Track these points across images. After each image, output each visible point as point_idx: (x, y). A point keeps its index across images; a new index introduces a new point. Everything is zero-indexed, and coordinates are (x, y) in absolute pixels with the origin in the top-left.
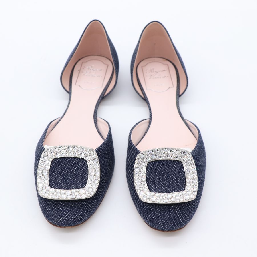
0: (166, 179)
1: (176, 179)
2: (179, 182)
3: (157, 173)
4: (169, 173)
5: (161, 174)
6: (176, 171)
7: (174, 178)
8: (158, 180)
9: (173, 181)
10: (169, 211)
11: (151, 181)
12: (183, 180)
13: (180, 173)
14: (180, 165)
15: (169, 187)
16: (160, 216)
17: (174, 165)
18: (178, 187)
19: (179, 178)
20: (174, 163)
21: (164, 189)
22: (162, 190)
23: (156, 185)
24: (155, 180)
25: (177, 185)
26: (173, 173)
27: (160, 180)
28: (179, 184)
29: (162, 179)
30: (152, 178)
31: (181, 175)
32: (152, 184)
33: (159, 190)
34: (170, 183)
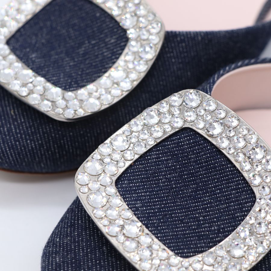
0: (183, 198)
1: (200, 221)
2: (199, 232)
3: (179, 168)
4: (204, 193)
5: (185, 179)
6: (222, 204)
7: (199, 213)
8: (164, 182)
9: (189, 219)
10: (100, 262)
11: (148, 167)
12: (212, 238)
13: (226, 220)
14: (246, 203)
15: (162, 218)
16: (71, 250)
17: (232, 190)
18: (180, 238)
19: (211, 227)
20: (240, 184)
21: (146, 210)
22: (142, 207)
23: (144, 185)
24: (158, 176)
25: (185, 234)
26: (211, 203)
27: (167, 185)
28: (193, 237)
29: (173, 188)
30: (159, 165)
31: (223, 224)
32: (141, 175)
33: (136, 200)
34: (175, 213)
